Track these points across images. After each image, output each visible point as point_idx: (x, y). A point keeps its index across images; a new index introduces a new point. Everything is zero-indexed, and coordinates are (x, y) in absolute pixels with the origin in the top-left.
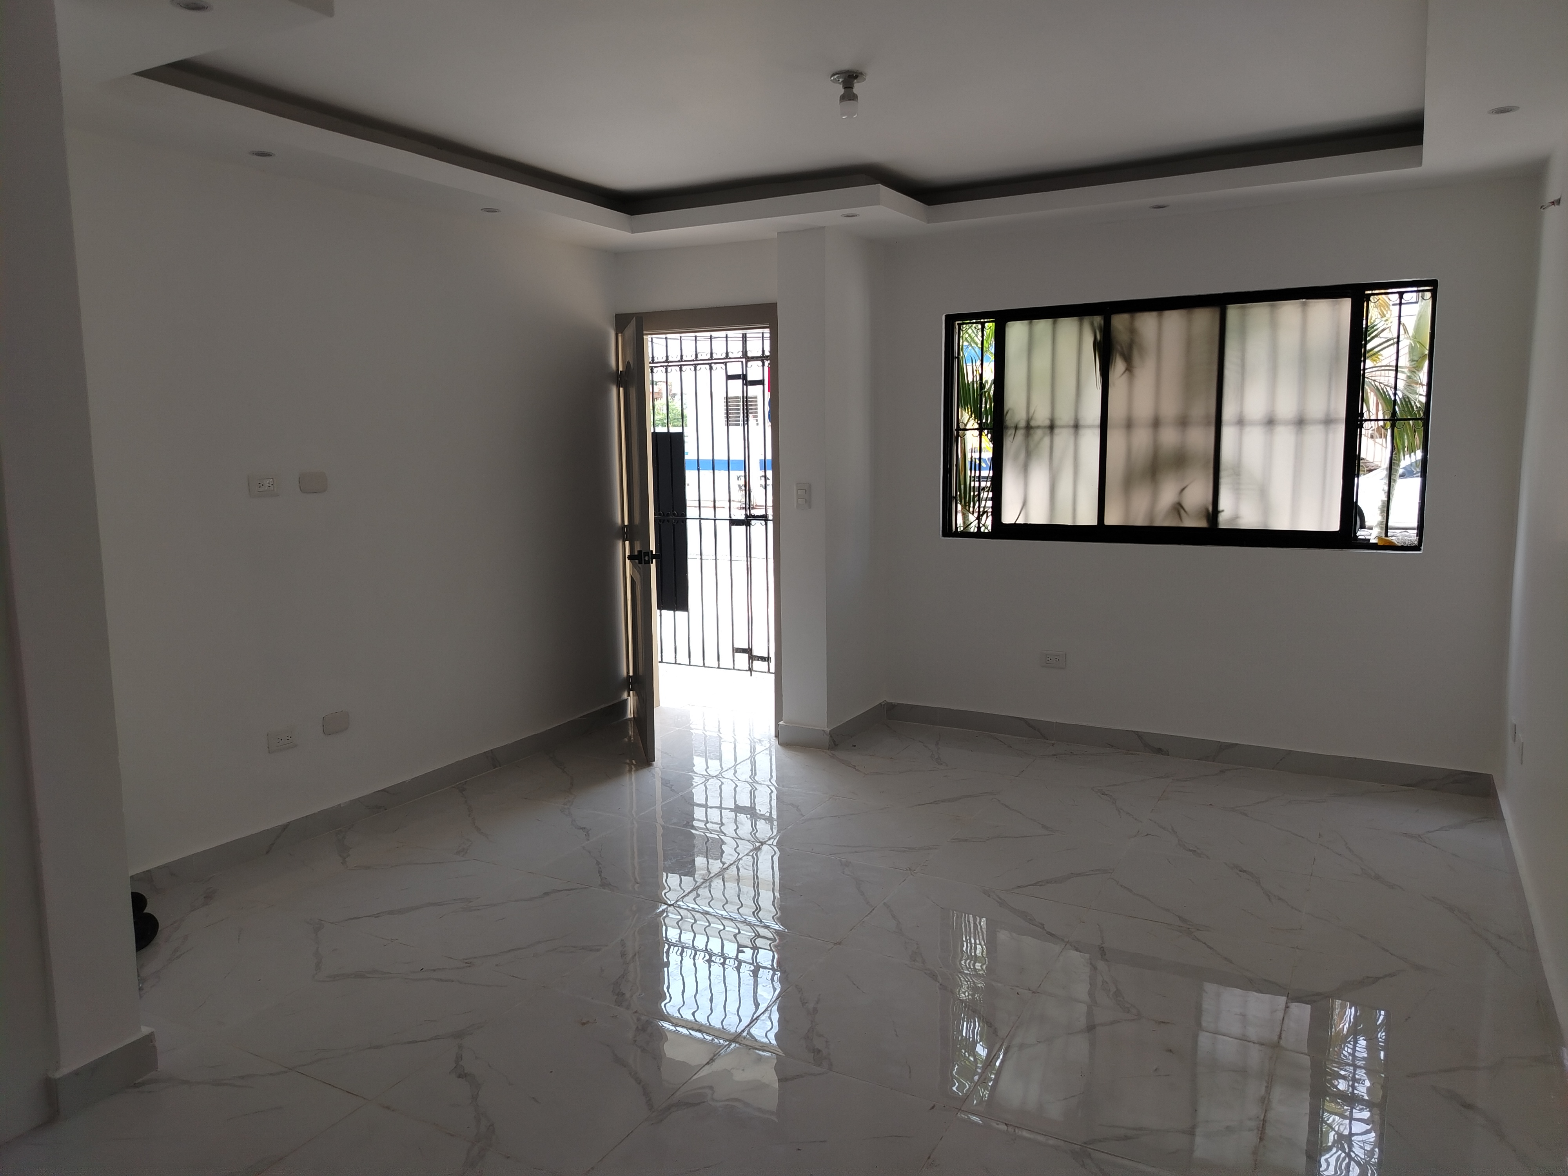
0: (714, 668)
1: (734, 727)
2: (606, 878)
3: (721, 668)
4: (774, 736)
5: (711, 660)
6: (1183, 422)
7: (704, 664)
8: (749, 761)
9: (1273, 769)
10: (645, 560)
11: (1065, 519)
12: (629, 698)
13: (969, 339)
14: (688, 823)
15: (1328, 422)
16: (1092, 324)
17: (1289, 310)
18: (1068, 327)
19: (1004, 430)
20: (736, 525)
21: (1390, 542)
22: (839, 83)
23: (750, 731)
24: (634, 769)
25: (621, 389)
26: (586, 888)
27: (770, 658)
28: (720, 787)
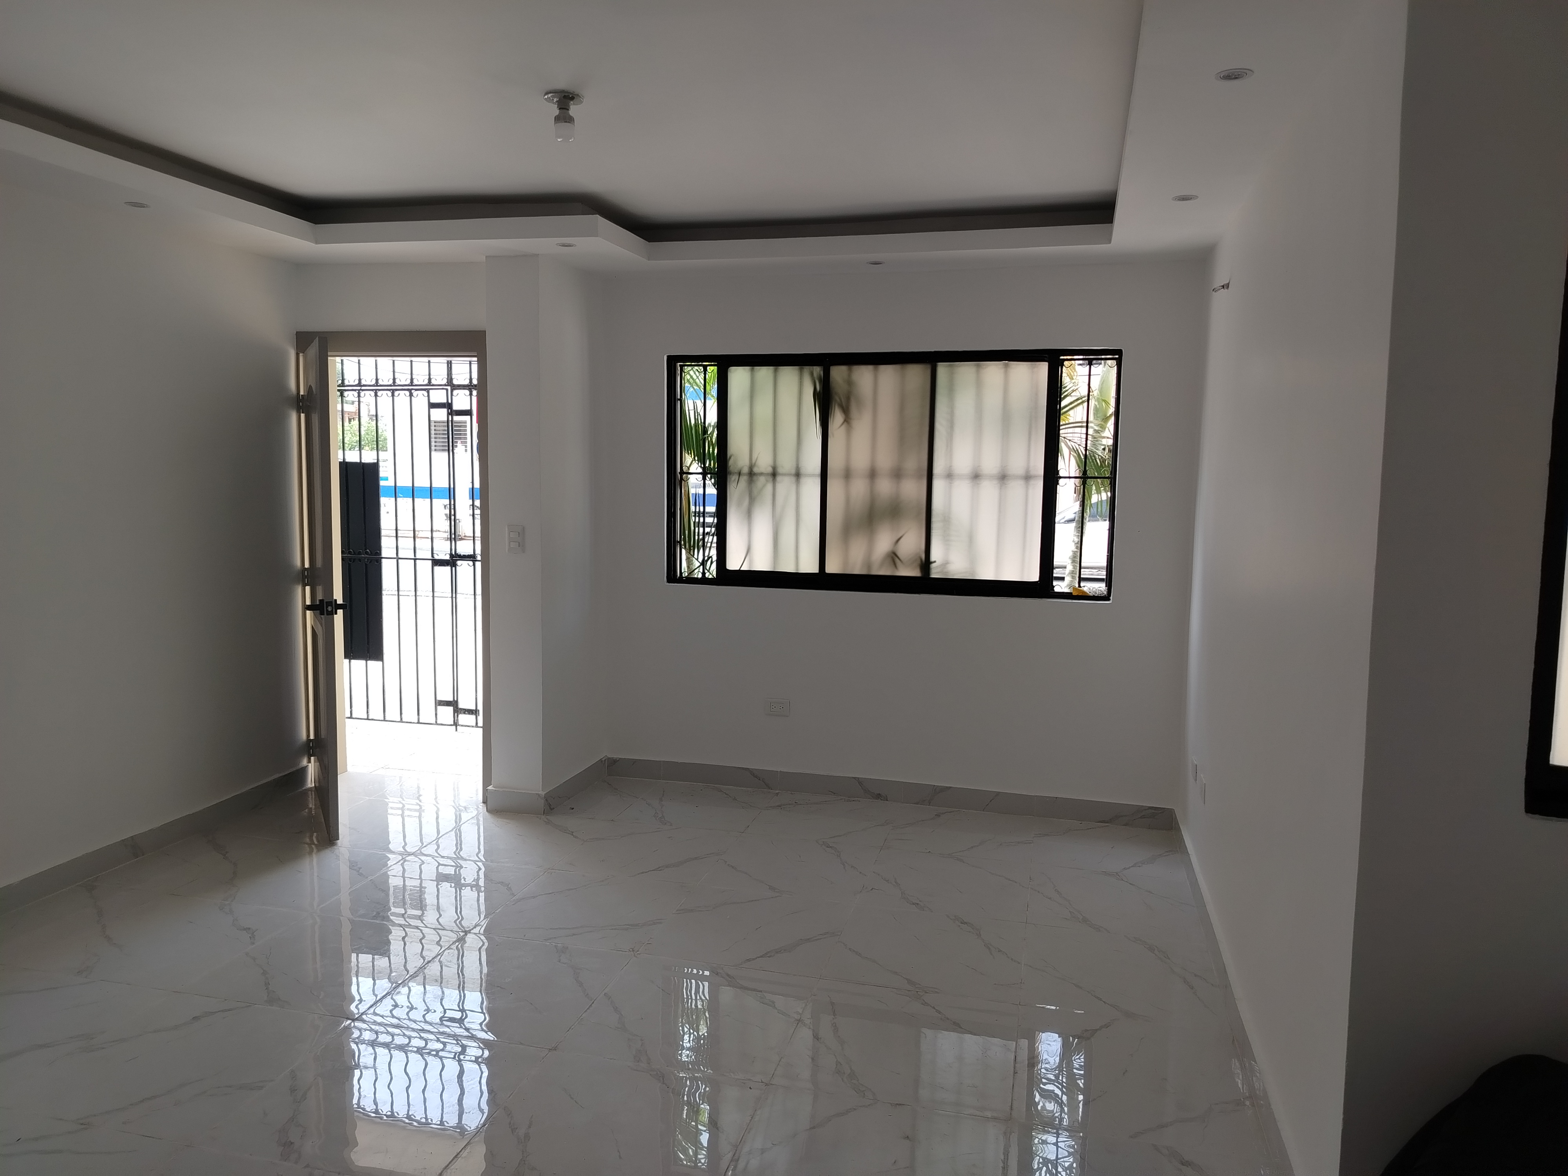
0: (413, 723)
1: (436, 793)
2: (274, 992)
3: (421, 723)
4: (482, 802)
5: (410, 714)
6: (897, 474)
7: (401, 719)
8: (453, 833)
9: (983, 811)
10: (327, 610)
11: (788, 567)
12: (310, 764)
13: (691, 381)
14: (378, 913)
15: (1028, 477)
16: (812, 374)
17: (993, 370)
18: (789, 374)
19: (728, 476)
20: (439, 566)
21: (1084, 592)
22: (553, 103)
23: (455, 796)
24: (315, 850)
25: (303, 415)
26: (249, 1006)
27: (479, 711)
28: (420, 866)
